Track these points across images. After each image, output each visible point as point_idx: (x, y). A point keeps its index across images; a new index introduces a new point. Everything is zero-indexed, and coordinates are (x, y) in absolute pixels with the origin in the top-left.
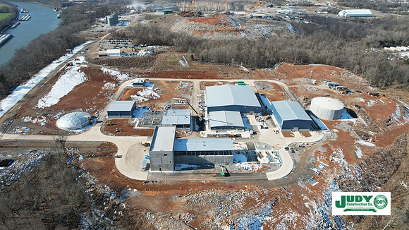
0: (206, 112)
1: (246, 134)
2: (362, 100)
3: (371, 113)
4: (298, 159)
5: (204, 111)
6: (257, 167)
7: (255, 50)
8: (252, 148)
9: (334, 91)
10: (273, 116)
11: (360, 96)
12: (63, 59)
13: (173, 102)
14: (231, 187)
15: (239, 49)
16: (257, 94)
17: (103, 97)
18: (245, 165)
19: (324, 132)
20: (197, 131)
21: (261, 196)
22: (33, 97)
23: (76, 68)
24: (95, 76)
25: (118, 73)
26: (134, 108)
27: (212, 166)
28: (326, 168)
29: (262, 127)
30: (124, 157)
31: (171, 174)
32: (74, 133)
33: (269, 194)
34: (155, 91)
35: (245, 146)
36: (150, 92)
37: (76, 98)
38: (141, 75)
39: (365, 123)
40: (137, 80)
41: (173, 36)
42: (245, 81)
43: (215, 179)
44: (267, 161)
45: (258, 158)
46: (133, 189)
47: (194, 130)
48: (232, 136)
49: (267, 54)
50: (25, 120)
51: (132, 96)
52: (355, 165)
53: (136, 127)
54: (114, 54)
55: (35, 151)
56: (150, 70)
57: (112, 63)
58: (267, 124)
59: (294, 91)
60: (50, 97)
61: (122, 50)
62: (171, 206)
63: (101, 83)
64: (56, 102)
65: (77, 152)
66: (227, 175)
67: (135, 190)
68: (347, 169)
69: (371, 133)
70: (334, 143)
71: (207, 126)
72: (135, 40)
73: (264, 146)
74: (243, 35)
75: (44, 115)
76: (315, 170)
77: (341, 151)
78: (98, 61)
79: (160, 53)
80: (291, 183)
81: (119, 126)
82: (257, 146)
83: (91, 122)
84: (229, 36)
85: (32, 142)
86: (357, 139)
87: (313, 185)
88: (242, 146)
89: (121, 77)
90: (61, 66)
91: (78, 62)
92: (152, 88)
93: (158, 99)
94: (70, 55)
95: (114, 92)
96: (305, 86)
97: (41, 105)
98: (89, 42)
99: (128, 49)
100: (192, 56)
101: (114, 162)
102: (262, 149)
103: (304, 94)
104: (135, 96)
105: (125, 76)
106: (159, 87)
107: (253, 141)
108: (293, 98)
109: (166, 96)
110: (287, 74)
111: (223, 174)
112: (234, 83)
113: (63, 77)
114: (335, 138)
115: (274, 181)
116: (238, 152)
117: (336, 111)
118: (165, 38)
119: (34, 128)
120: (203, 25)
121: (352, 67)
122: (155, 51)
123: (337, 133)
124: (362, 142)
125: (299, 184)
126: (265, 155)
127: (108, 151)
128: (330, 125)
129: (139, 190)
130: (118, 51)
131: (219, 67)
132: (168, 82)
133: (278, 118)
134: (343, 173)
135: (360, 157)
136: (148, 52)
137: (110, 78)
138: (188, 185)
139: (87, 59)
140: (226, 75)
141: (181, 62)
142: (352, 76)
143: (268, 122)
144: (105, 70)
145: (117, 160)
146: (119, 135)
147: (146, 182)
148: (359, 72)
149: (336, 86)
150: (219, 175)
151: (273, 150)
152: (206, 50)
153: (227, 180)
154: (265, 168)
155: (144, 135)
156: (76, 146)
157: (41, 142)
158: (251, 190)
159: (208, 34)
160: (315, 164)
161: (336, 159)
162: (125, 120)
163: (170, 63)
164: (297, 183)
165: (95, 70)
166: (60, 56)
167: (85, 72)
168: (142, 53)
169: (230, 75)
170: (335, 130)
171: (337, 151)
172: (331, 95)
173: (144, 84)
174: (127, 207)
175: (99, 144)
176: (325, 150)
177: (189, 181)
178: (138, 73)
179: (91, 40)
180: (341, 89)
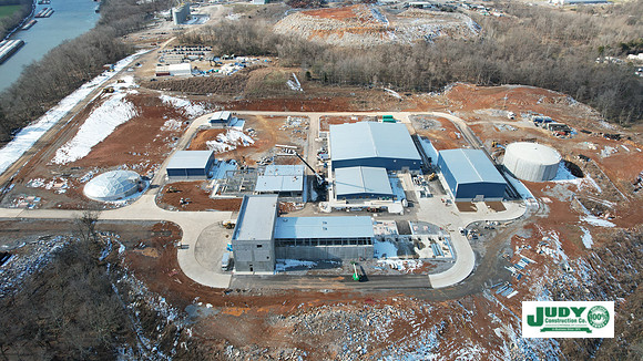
0: (330, 169)
1: (396, 207)
2: (592, 146)
3: (606, 169)
4: (483, 250)
5: (326, 166)
7: (411, 63)
8: (404, 231)
9: (544, 131)
10: (440, 175)
11: (588, 140)
12: (99, 80)
13: (277, 152)
14: (369, 300)
15: (385, 61)
16: (414, 138)
17: (162, 144)
18: (394, 260)
19: (527, 202)
20: (314, 202)
21: (420, 317)
22: (47, 146)
23: (119, 95)
24: (150, 110)
25: (187, 103)
26: (211, 162)
27: (338, 263)
28: (530, 266)
29: (423, 194)
30: (192, 248)
31: (270, 278)
32: (111, 207)
33: (434, 313)
34: (246, 134)
35: (394, 228)
36: (238, 135)
37: (118, 145)
38: (224, 106)
39: (596, 186)
40: (216, 116)
41: (277, 40)
42: (395, 115)
43: (341, 286)
44: (431, 254)
45: (416, 249)
46: (204, 303)
47: (309, 200)
48: (373, 211)
49: (432, 69)
50: (34, 185)
51: (208, 143)
52: (581, 262)
53: (213, 196)
54: (181, 72)
55: (47, 238)
56: (239, 97)
57: (177, 86)
58: (431, 189)
59: (476, 131)
60: (76, 145)
61: (194, 64)
62: (268, 335)
63: (159, 120)
64: (84, 152)
65: (115, 238)
66: (363, 278)
67: (209, 305)
68: (567, 267)
69: (607, 203)
70: (545, 223)
71: (331, 193)
72: (216, 48)
73: (425, 228)
74: (392, 37)
75: (64, 176)
76: (513, 269)
77: (556, 237)
78: (154, 84)
79: (255, 68)
80: (471, 293)
81: (187, 193)
82: (413, 227)
83: (139, 188)
84: (369, 40)
85: (42, 221)
86: (583, 215)
87: (509, 297)
88: (390, 227)
89: (193, 110)
90: (95, 92)
91: (123, 85)
92: (241, 128)
93: (251, 146)
94: (111, 74)
95: (180, 135)
96: (495, 122)
97: (60, 158)
98: (142, 52)
99: (204, 62)
100: (308, 73)
101: (175, 257)
102: (423, 232)
103: (494, 136)
104: (214, 142)
105: (198, 109)
106: (253, 126)
107: (407, 218)
108: (476, 145)
109: (264, 141)
110: (465, 102)
111: (356, 277)
112: (376, 119)
113: (97, 112)
114: (545, 213)
115: (440, 289)
116: (382, 238)
117: (547, 167)
118: (263, 44)
119: (49, 200)
120: (326, 21)
121: (573, 89)
122: (248, 65)
123: (548, 204)
124: (593, 220)
125: (485, 295)
126: (427, 243)
127: (167, 236)
128: (537, 190)
129: (216, 305)
130: (186, 66)
131: (352, 91)
132: (269, 117)
133: (450, 179)
134: (560, 274)
135: (588, 246)
136: (237, 67)
137: (174, 113)
138: (296, 297)
139: (139, 81)
140: (363, 105)
141: (290, 83)
142: (574, 104)
143: (433, 185)
145: (180, 252)
146: (185, 210)
147: (227, 291)
148: (585, 99)
149: (546, 122)
150: (349, 278)
151: (440, 234)
152: (330, 64)
153: (362, 289)
154: (429, 266)
155: (227, 210)
156: (114, 227)
157: (58, 222)
158: (403, 307)
159: (335, 35)
160: (512, 260)
161: (547, 251)
162: (195, 183)
163: (272, 85)
164: (481, 292)
165: (149, 98)
166: (93, 77)
167: (132, 101)
168: (227, 69)
169: (370, 104)
170: (545, 199)
171: (549, 236)
172: (538, 138)
173: (229, 122)
174: (195, 335)
175: (152, 226)
176: (529, 234)
177: (300, 290)
178: (219, 103)
179: (146, 48)
180: (555, 127)
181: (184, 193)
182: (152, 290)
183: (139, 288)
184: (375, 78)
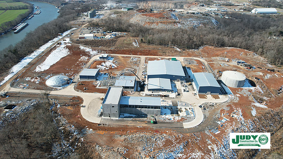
0: (147, 79)
1: (173, 95)
2: (261, 74)
3: (266, 84)
4: (207, 114)
5: (145, 77)
6: (177, 118)
7: (186, 36)
8: (175, 105)
9: (241, 67)
10: (193, 83)
11: (260, 71)
12: (56, 40)
13: (125, 71)
14: (157, 131)
15: (175, 35)
16: (184, 68)
17: (79, 66)
18: (169, 116)
19: (230, 96)
20: (139, 92)
21: (177, 139)
22: (33, 64)
23: (63, 46)
24: (75, 52)
25: (91, 50)
26: (98, 74)
27: (146, 116)
28: (227, 121)
29: (184, 91)
30: (87, 107)
31: (117, 120)
32: (56, 89)
33: (183, 138)
34: (114, 63)
35: (171, 104)
36: (110, 64)
37: (61, 66)
38: (106, 52)
39: (261, 91)
40: (102, 55)
41: (130, 25)
42: (177, 58)
43: (146, 125)
44: (185, 115)
45: (179, 112)
46: (89, 128)
47: (137, 91)
48: (163, 96)
49: (195, 40)
50: (27, 80)
51: (97, 66)
52: (249, 121)
53: (97, 87)
54: (89, 37)
55: (30, 100)
56: (113, 48)
57: (87, 43)
58: (189, 89)
59: (211, 66)
60: (44, 65)
62: (114, 142)
63: (79, 56)
64: (47, 68)
65: (56, 102)
66: (155, 123)
67: (91, 130)
68: (243, 123)
69: (265, 98)
70: (236, 104)
71: (146, 88)
72: (105, 28)
73: (184, 104)
74: (179, 25)
75: (39, 77)
76: (219, 123)
77: (240, 110)
78: (78, 42)
79: (120, 37)
80: (200, 131)
82: (179, 104)
83: (68, 83)
84: (169, 26)
85: (29, 94)
86: (253, 102)
87: (216, 133)
88: (169, 103)
89: (92, 53)
90: (54, 44)
91: (65, 42)
92: (112, 61)
93: (115, 68)
94: (60, 37)
95: (87, 62)
96: (220, 62)
97: (38, 69)
98: (74, 29)
99: (99, 34)
100: (142, 39)
101: (80, 110)
102: (183, 106)
103: (219, 68)
104: (100, 66)
105: (95, 52)
106: (117, 60)
107: (177, 100)
108: (210, 71)
109: (121, 67)
110: (208, 54)
111: (152, 122)
112: (169, 59)
113: (54, 52)
114: (237, 100)
115: (188, 129)
116: (165, 107)
117: (239, 81)
118: (124, 27)
119: (31, 85)
120: (152, 18)
121: (256, 50)
122: (117, 35)
123: (238, 97)
124: (257, 104)
125: (206, 132)
126: (184, 110)
127: (77, 102)
128: (234, 91)
129: (94, 129)
130: (92, 35)
131: (160, 47)
132: (124, 57)
133: (197, 85)
134: (240, 126)
135: (254, 115)
136: (113, 36)
137: (85, 54)
138: (127, 128)
139: (71, 40)
140: (164, 54)
141: (134, 43)
142: (256, 56)
143: (190, 87)
144: (82, 47)
145: (82, 109)
146: (85, 92)
147: (99, 125)
148: (262, 54)
149: (242, 63)
150: (149, 122)
151: (190, 107)
152: (151, 36)
153: (154, 127)
154: (183, 119)
155: (102, 93)
156: (56, 98)
157: (35, 94)
158: (171, 134)
159: (155, 24)
160: (219, 119)
161: (235, 116)
162: (91, 82)
163: (126, 44)
164: (205, 131)
165: (75, 48)
166: (54, 38)
167: (69, 48)
168: (108, 37)
169: (167, 53)
170: (237, 95)
171: (237, 110)
172: (238, 69)
173: (107, 58)
174: (84, 141)
175: (71, 97)
176: (228, 109)
177: (128, 126)
178: (104, 50)
179: (76, 27)
180: (246, 65)
181: (86, 86)
182: (69, 122)
183: (63, 121)
184: (170, 43)
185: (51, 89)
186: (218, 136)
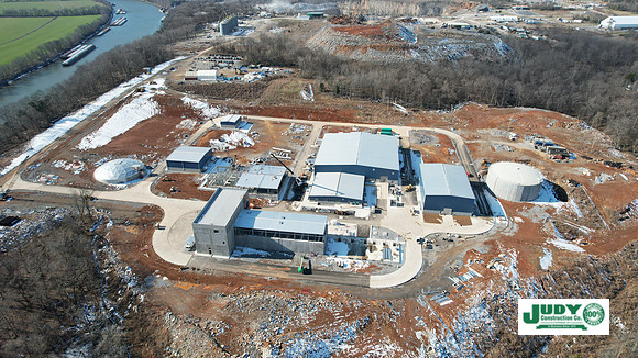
0: (313, 173)
1: (363, 212)
2: (587, 172)
3: (594, 196)
6: (360, 264)
8: (363, 234)
9: (542, 154)
11: (585, 166)
12: (135, 81)
14: (306, 291)
15: (399, 77)
17: (173, 140)
18: (343, 260)
20: (289, 201)
21: (346, 310)
22: (77, 133)
23: (148, 95)
24: (171, 109)
25: (206, 105)
26: (208, 159)
27: (290, 255)
28: (475, 279)
29: (393, 203)
30: (167, 230)
31: (224, 262)
32: (113, 189)
33: (361, 309)
34: (250, 136)
35: (355, 231)
36: (240, 137)
37: (134, 138)
38: (238, 109)
39: (577, 211)
40: (228, 118)
41: (301, 52)
42: (395, 128)
43: (286, 276)
44: (380, 257)
45: (368, 251)
46: (162, 276)
47: (285, 199)
48: (340, 213)
49: (445, 87)
50: (57, 166)
51: (211, 141)
52: (531, 280)
53: (201, 187)
54: (207, 77)
55: (53, 209)
56: (254, 103)
57: (201, 90)
58: (404, 199)
59: (471, 149)
60: (100, 135)
61: (221, 71)
62: (205, 308)
63: (178, 119)
64: (105, 142)
65: (107, 215)
66: (307, 271)
67: (165, 278)
68: (514, 284)
69: (584, 229)
70: (508, 241)
71: (307, 194)
72: (246, 58)
73: (384, 234)
74: (415, 54)
75: (83, 160)
76: (456, 280)
77: (514, 255)
78: (182, 88)
79: (276, 78)
80: (406, 296)
81: (178, 183)
82: (373, 232)
83: (141, 175)
84: (392, 56)
85: (54, 195)
87: (442, 304)
88: (350, 229)
89: (208, 111)
90: (129, 91)
91: (154, 86)
92: (247, 131)
93: (250, 147)
94: (145, 76)
95: (192, 133)
96: (494, 142)
97: (84, 145)
98: (180, 58)
99: (232, 70)
100: (322, 85)
101: (151, 235)
102: (381, 238)
103: (487, 155)
104: (217, 141)
105: (214, 111)
106: (258, 130)
107: (370, 224)
109: (264, 144)
110: (471, 121)
111: (300, 269)
112: (376, 132)
113: (126, 107)
114: (511, 232)
115: (380, 289)
116: (339, 239)
117: (526, 187)
119: (64, 177)
120: (353, 37)
122: (269, 74)
125: (419, 300)
126: (380, 246)
127: (149, 217)
129: (171, 278)
130: (213, 73)
131: (360, 103)
132: (276, 123)
133: (423, 191)
136: (259, 76)
137: (191, 113)
138: (243, 280)
139: (168, 84)
140: (368, 118)
141: (304, 94)
145: (156, 232)
146: (173, 197)
147: (183, 268)
148: (602, 125)
149: (547, 145)
150: (294, 270)
151: (397, 241)
152: (342, 77)
153: (304, 280)
154: (374, 268)
156: (108, 206)
158: (335, 300)
162: (189, 175)
163: (286, 93)
164: (415, 297)
165: (172, 100)
166: (131, 78)
167: (158, 101)
168: (249, 77)
169: (375, 118)
170: (516, 219)
171: (507, 254)
172: (533, 160)
173: (238, 124)
174: (145, 301)
175: (140, 207)
176: (487, 249)
177: (247, 275)
178: (234, 107)
179: (184, 55)
180: (553, 151)
181: (175, 185)
182: (123, 260)
183: (113, 255)
185: (102, 187)
186: (446, 310)
